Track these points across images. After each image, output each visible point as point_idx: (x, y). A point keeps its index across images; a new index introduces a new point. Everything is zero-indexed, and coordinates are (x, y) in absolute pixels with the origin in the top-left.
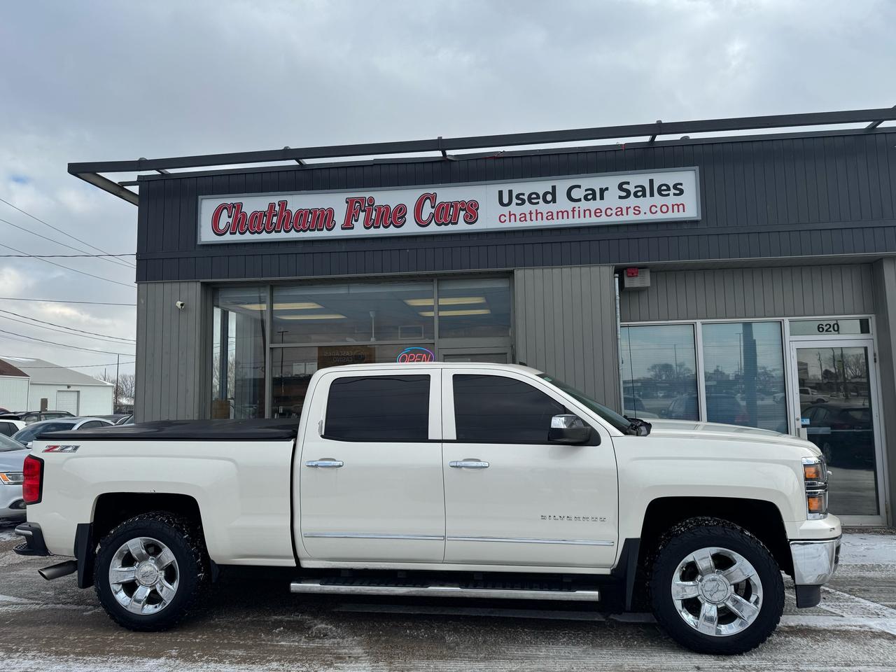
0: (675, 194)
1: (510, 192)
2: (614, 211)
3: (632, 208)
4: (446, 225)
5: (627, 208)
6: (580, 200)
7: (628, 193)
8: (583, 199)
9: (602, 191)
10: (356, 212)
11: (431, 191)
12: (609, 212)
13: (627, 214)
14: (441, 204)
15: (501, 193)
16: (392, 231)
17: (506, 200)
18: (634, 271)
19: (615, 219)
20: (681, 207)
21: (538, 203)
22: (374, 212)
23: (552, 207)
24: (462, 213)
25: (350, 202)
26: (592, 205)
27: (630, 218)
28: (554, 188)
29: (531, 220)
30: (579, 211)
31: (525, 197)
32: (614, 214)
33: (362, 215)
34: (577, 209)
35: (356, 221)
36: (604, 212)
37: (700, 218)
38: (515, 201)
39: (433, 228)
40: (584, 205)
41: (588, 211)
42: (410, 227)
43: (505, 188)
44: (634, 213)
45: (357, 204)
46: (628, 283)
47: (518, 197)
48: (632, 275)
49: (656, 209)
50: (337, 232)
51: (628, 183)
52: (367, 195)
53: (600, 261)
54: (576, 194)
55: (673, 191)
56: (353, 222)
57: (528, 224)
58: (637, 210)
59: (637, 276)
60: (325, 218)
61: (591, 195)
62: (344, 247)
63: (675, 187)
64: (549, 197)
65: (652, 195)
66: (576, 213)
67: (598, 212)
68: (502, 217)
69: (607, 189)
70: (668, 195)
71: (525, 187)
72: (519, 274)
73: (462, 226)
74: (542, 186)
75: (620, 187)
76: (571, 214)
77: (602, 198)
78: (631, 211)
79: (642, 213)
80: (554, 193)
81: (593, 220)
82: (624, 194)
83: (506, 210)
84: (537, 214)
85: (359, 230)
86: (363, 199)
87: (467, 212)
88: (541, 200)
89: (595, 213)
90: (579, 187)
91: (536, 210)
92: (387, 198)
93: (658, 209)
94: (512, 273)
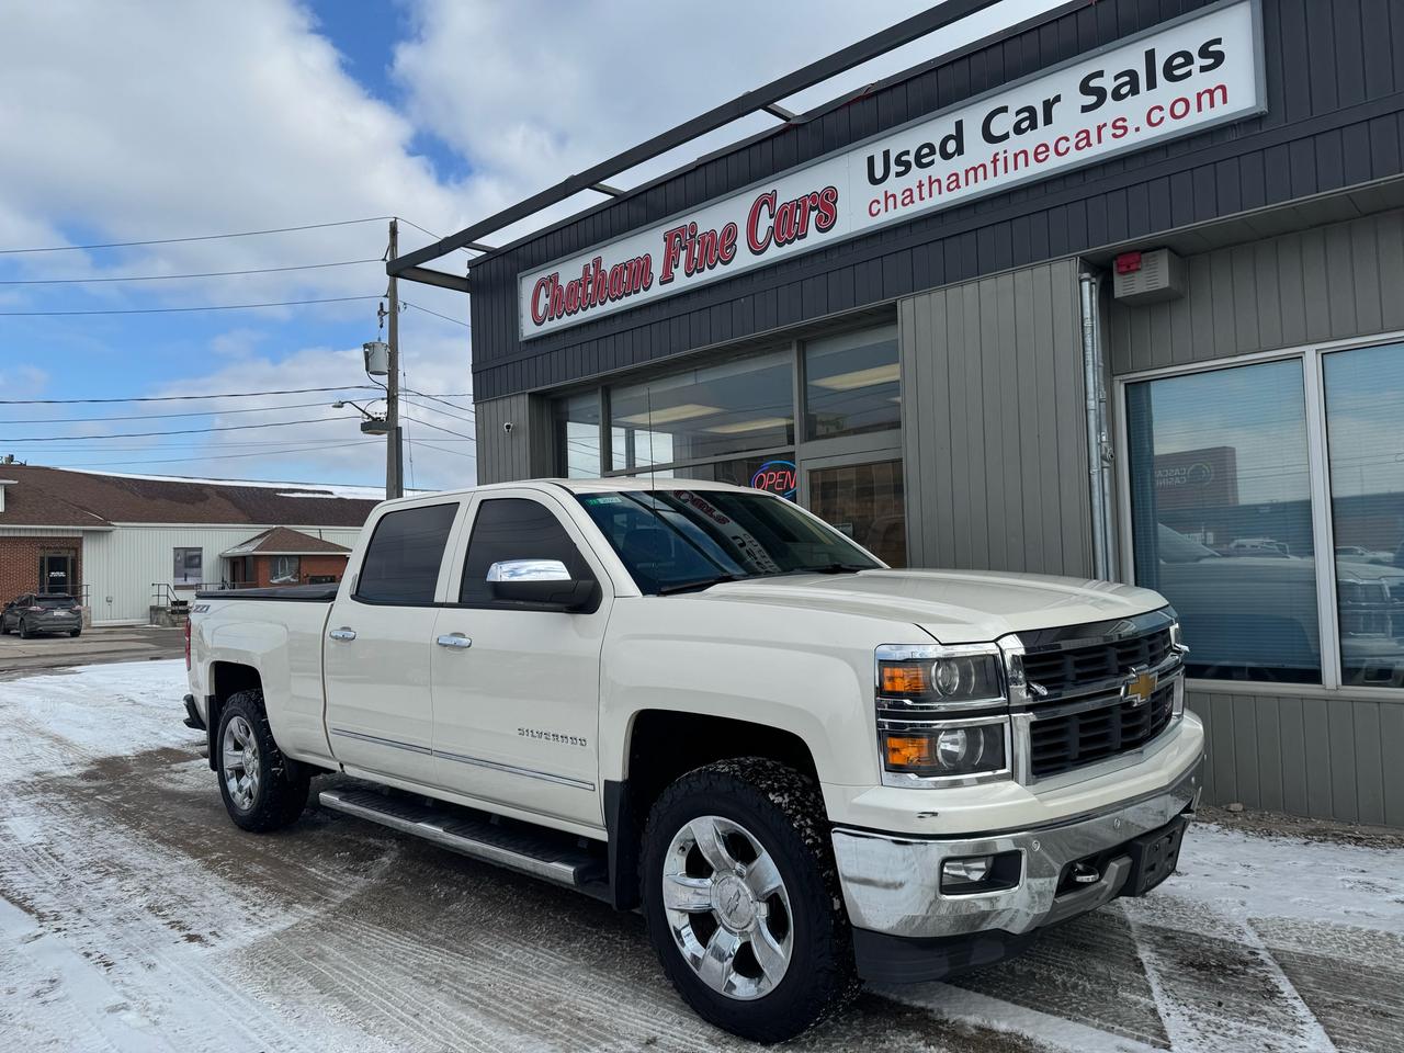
0: (1203, 69)
1: (886, 154)
2: (1073, 141)
3: (1110, 125)
4: (790, 242)
5: (1099, 129)
6: (1006, 136)
7: (1100, 94)
8: (1012, 134)
9: (1048, 106)
10: (675, 253)
11: (768, 189)
12: (1062, 147)
13: (1100, 141)
14: (784, 206)
15: (871, 160)
16: (721, 271)
17: (879, 174)
18: (1131, 258)
19: (1075, 158)
20: (1218, 94)
21: (932, 162)
22: (697, 246)
23: (958, 164)
24: (814, 214)
25: (669, 238)
26: (1029, 140)
27: (1109, 146)
28: (959, 125)
29: (922, 199)
30: (1006, 158)
31: (911, 158)
32: (1073, 148)
33: (683, 254)
34: (1001, 157)
35: (676, 266)
36: (1052, 148)
37: (1264, 108)
38: (894, 169)
39: (774, 253)
40: (1015, 143)
41: (1022, 155)
42: (744, 260)
43: (876, 150)
44: (1115, 136)
45: (677, 239)
46: (1122, 287)
47: (898, 162)
48: (1129, 270)
49: (1160, 114)
50: (657, 291)
51: (1100, 74)
52: (687, 221)
53: (1048, 252)
54: (1000, 126)
55: (1199, 62)
56: (674, 270)
57: (919, 207)
58: (1120, 127)
59: (1138, 270)
60: (638, 272)
61: (1029, 119)
62: (665, 313)
63: (1204, 53)
64: (951, 146)
65: (1152, 84)
66: (1000, 164)
67: (1041, 152)
68: (875, 206)
69: (1058, 99)
70: (1189, 74)
71: (907, 141)
72: (905, 308)
73: (814, 239)
74: (936, 130)
75: (1085, 88)
76: (990, 168)
77: (1048, 120)
78: (1107, 132)
79: (1131, 130)
80: (959, 137)
81: (1034, 170)
82: (1092, 99)
83: (878, 192)
84: (931, 184)
85: (681, 282)
86: (682, 229)
87: (820, 212)
88: (937, 157)
89: (1036, 154)
90: (1004, 109)
91: (930, 177)
92: (710, 219)
93: (1166, 113)
94: (894, 306)
